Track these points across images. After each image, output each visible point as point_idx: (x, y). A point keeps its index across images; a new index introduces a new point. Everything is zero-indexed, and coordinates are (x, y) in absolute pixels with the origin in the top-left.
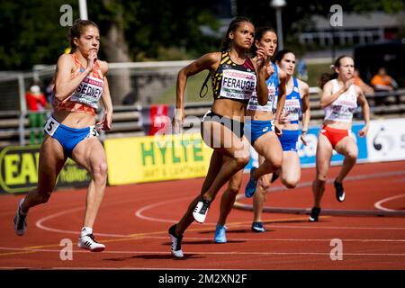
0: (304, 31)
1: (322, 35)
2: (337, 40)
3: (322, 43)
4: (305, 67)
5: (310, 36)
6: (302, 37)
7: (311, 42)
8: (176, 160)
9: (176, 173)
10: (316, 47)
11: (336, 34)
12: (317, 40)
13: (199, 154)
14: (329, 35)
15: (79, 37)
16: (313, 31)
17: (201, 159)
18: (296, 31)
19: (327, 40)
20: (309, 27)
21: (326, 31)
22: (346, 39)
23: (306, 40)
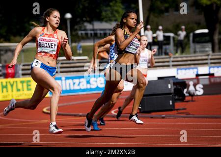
0: (81, 30)
1: (89, 32)
2: (96, 35)
3: (89, 35)
4: (81, 47)
5: (83, 32)
6: (80, 33)
7: (84, 35)
8: (18, 90)
9: (18, 96)
10: (86, 37)
11: (95, 32)
12: (87, 34)
13: (29, 87)
14: (92, 32)
15: (49, 16)
16: (85, 30)
17: (30, 90)
18: (76, 30)
19: (91, 34)
20: (83, 28)
21: (91, 30)
22: (101, 34)
23: (82, 34)
